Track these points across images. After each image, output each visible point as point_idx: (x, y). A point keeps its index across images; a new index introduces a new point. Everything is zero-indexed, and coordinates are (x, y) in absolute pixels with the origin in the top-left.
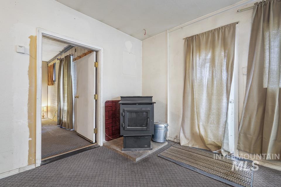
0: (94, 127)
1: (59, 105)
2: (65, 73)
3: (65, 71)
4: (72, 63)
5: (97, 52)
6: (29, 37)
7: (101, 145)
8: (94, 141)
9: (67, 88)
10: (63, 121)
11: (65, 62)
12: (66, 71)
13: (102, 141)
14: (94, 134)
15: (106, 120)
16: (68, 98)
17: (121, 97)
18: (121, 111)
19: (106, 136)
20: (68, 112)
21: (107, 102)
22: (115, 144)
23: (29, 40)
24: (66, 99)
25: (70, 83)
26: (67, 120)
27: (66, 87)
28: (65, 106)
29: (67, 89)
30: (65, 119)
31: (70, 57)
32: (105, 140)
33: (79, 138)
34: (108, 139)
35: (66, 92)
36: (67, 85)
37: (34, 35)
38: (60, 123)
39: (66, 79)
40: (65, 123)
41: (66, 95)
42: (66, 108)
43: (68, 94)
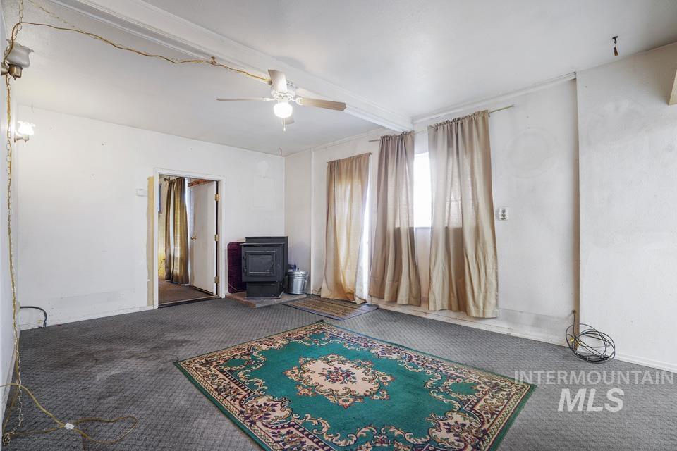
0: (215, 276)
1: (168, 251)
2: (176, 202)
3: (176, 200)
4: (187, 189)
5: (218, 182)
6: (148, 179)
7: (223, 297)
8: (215, 293)
9: (181, 224)
10: (175, 273)
11: (177, 186)
12: (178, 200)
13: (224, 292)
14: (215, 284)
15: (230, 267)
16: (181, 239)
17: (246, 238)
18: (243, 254)
19: (229, 287)
20: (181, 260)
21: (231, 245)
22: (241, 296)
23: (147, 181)
24: (178, 241)
25: (185, 217)
26: (180, 271)
27: (179, 223)
28: (177, 252)
29: (181, 226)
30: (177, 270)
31: (184, 180)
32: (227, 292)
33: (196, 292)
34: (231, 290)
35: (179, 230)
36: (180, 222)
37: (151, 176)
38: (170, 276)
39: (179, 212)
40: (177, 276)
41: (179, 235)
42: (178, 254)
43: (181, 234)
